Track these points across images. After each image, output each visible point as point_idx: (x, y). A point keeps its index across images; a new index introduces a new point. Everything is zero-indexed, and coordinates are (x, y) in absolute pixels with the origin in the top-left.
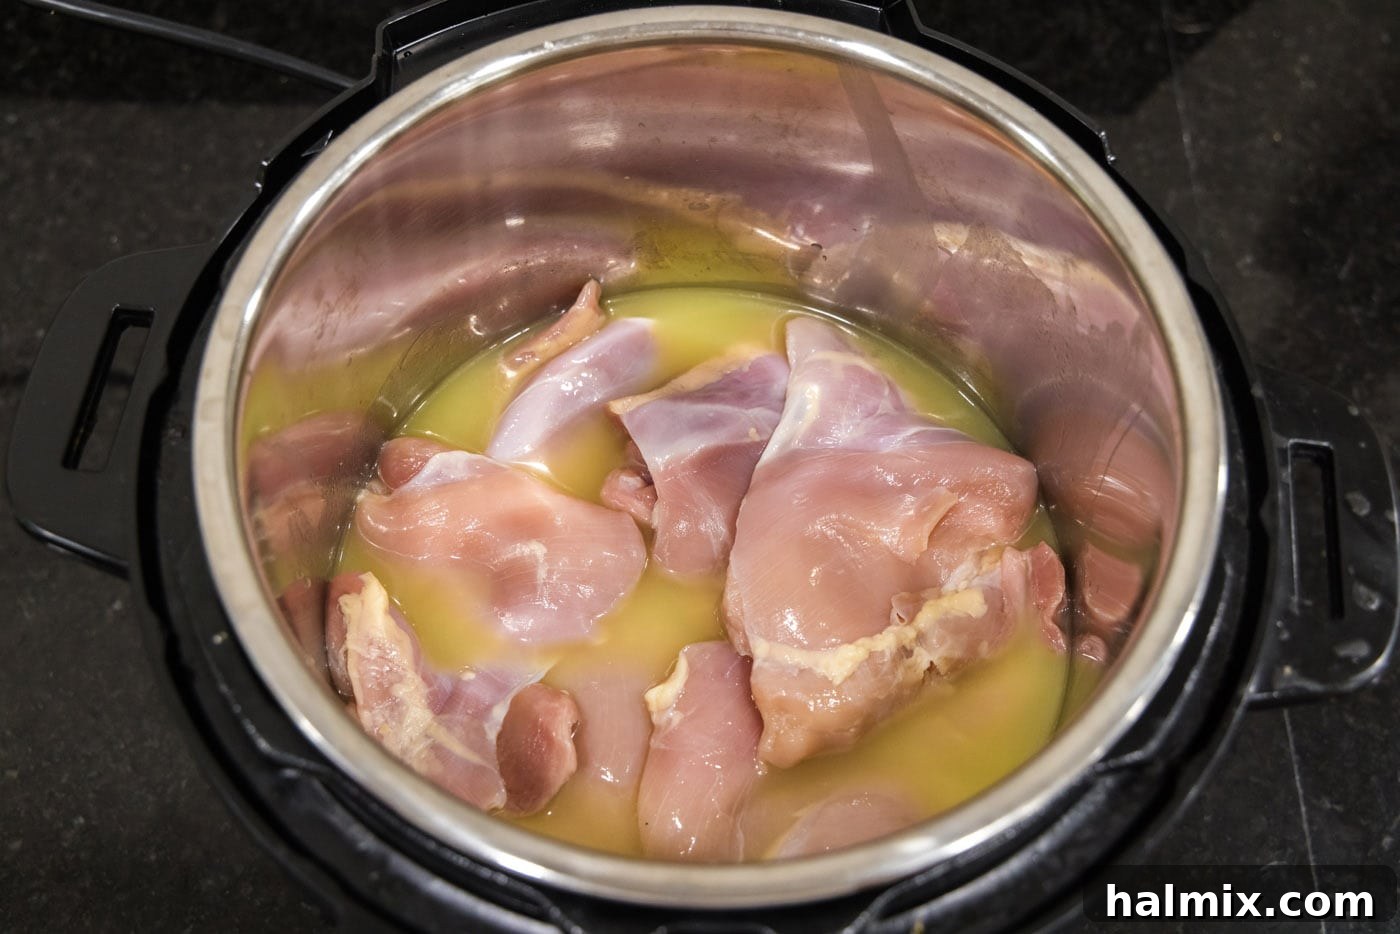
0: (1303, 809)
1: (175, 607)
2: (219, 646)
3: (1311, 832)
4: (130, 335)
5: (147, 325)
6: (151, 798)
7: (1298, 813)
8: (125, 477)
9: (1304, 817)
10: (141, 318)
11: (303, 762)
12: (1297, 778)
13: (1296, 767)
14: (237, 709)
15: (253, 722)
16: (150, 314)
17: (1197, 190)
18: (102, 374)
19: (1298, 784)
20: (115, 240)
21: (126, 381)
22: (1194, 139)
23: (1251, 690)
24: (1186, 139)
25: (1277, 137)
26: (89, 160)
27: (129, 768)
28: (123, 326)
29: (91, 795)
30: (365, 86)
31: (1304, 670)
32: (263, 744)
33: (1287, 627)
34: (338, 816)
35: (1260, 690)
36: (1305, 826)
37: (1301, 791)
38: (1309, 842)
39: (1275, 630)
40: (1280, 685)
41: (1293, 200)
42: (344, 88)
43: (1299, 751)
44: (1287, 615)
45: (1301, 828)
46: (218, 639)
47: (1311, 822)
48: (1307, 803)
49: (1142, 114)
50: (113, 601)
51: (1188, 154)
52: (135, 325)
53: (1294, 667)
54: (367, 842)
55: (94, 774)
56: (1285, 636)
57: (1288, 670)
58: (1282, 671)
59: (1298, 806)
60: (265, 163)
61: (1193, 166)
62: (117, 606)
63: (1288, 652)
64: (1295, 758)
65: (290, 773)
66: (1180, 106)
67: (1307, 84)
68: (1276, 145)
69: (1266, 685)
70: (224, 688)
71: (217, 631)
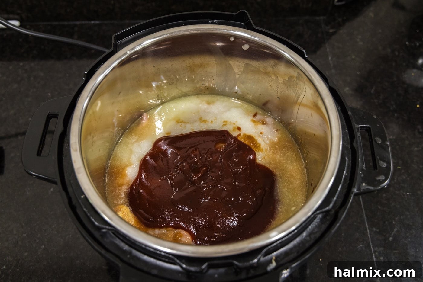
0: (368, 231)
1: (70, 190)
2: (83, 198)
3: (371, 237)
4: (53, 120)
5: (57, 118)
6: (62, 240)
7: (367, 232)
8: (54, 157)
9: (369, 233)
10: (55, 116)
11: (107, 227)
12: (366, 223)
13: (366, 220)
14: (89, 215)
15: (93, 218)
16: (58, 115)
17: (333, 71)
18: (46, 131)
19: (366, 224)
20: (49, 94)
21: (53, 132)
22: (332, 58)
23: (355, 190)
24: (330, 58)
25: (353, 57)
26: (42, 74)
27: (56, 232)
28: (51, 118)
29: (46, 240)
30: (110, 51)
31: (368, 184)
32: (96, 223)
33: (363, 173)
34: (118, 241)
35: (357, 190)
36: (369, 236)
37: (367, 226)
38: (370, 240)
39: (360, 174)
40: (362, 188)
41: (358, 73)
42: (105, 52)
43: (366, 216)
44: (362, 170)
45: (368, 235)
46: (82, 197)
47: (370, 234)
48: (369, 229)
49: (318, 53)
50: (50, 188)
51: (331, 62)
52: (53, 118)
53: (366, 184)
54: (126, 247)
55: (46, 234)
56: (363, 176)
57: (364, 184)
58: (363, 185)
59: (367, 230)
60: (85, 73)
61: (332, 65)
62: (52, 190)
63: (364, 180)
64: (365, 218)
65: (104, 230)
66: (328, 50)
67: (361, 43)
68: (353, 59)
69: (359, 189)
70: (85, 209)
71: (82, 195)
